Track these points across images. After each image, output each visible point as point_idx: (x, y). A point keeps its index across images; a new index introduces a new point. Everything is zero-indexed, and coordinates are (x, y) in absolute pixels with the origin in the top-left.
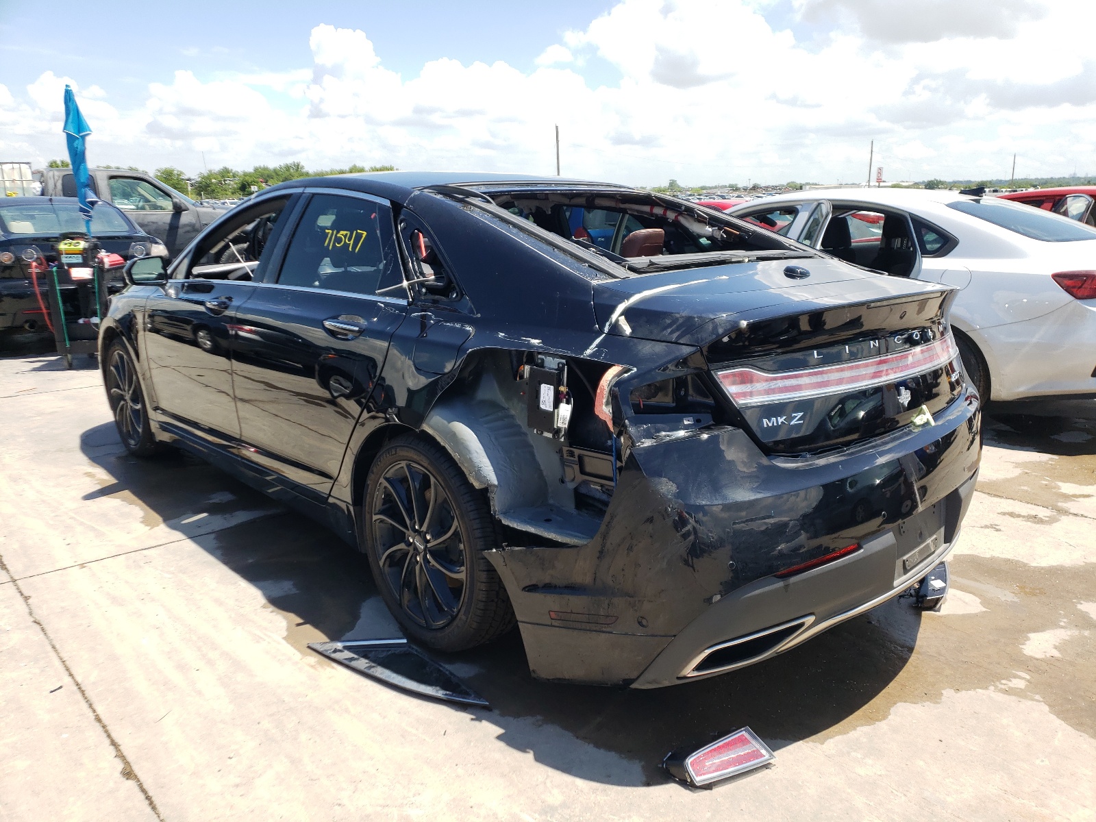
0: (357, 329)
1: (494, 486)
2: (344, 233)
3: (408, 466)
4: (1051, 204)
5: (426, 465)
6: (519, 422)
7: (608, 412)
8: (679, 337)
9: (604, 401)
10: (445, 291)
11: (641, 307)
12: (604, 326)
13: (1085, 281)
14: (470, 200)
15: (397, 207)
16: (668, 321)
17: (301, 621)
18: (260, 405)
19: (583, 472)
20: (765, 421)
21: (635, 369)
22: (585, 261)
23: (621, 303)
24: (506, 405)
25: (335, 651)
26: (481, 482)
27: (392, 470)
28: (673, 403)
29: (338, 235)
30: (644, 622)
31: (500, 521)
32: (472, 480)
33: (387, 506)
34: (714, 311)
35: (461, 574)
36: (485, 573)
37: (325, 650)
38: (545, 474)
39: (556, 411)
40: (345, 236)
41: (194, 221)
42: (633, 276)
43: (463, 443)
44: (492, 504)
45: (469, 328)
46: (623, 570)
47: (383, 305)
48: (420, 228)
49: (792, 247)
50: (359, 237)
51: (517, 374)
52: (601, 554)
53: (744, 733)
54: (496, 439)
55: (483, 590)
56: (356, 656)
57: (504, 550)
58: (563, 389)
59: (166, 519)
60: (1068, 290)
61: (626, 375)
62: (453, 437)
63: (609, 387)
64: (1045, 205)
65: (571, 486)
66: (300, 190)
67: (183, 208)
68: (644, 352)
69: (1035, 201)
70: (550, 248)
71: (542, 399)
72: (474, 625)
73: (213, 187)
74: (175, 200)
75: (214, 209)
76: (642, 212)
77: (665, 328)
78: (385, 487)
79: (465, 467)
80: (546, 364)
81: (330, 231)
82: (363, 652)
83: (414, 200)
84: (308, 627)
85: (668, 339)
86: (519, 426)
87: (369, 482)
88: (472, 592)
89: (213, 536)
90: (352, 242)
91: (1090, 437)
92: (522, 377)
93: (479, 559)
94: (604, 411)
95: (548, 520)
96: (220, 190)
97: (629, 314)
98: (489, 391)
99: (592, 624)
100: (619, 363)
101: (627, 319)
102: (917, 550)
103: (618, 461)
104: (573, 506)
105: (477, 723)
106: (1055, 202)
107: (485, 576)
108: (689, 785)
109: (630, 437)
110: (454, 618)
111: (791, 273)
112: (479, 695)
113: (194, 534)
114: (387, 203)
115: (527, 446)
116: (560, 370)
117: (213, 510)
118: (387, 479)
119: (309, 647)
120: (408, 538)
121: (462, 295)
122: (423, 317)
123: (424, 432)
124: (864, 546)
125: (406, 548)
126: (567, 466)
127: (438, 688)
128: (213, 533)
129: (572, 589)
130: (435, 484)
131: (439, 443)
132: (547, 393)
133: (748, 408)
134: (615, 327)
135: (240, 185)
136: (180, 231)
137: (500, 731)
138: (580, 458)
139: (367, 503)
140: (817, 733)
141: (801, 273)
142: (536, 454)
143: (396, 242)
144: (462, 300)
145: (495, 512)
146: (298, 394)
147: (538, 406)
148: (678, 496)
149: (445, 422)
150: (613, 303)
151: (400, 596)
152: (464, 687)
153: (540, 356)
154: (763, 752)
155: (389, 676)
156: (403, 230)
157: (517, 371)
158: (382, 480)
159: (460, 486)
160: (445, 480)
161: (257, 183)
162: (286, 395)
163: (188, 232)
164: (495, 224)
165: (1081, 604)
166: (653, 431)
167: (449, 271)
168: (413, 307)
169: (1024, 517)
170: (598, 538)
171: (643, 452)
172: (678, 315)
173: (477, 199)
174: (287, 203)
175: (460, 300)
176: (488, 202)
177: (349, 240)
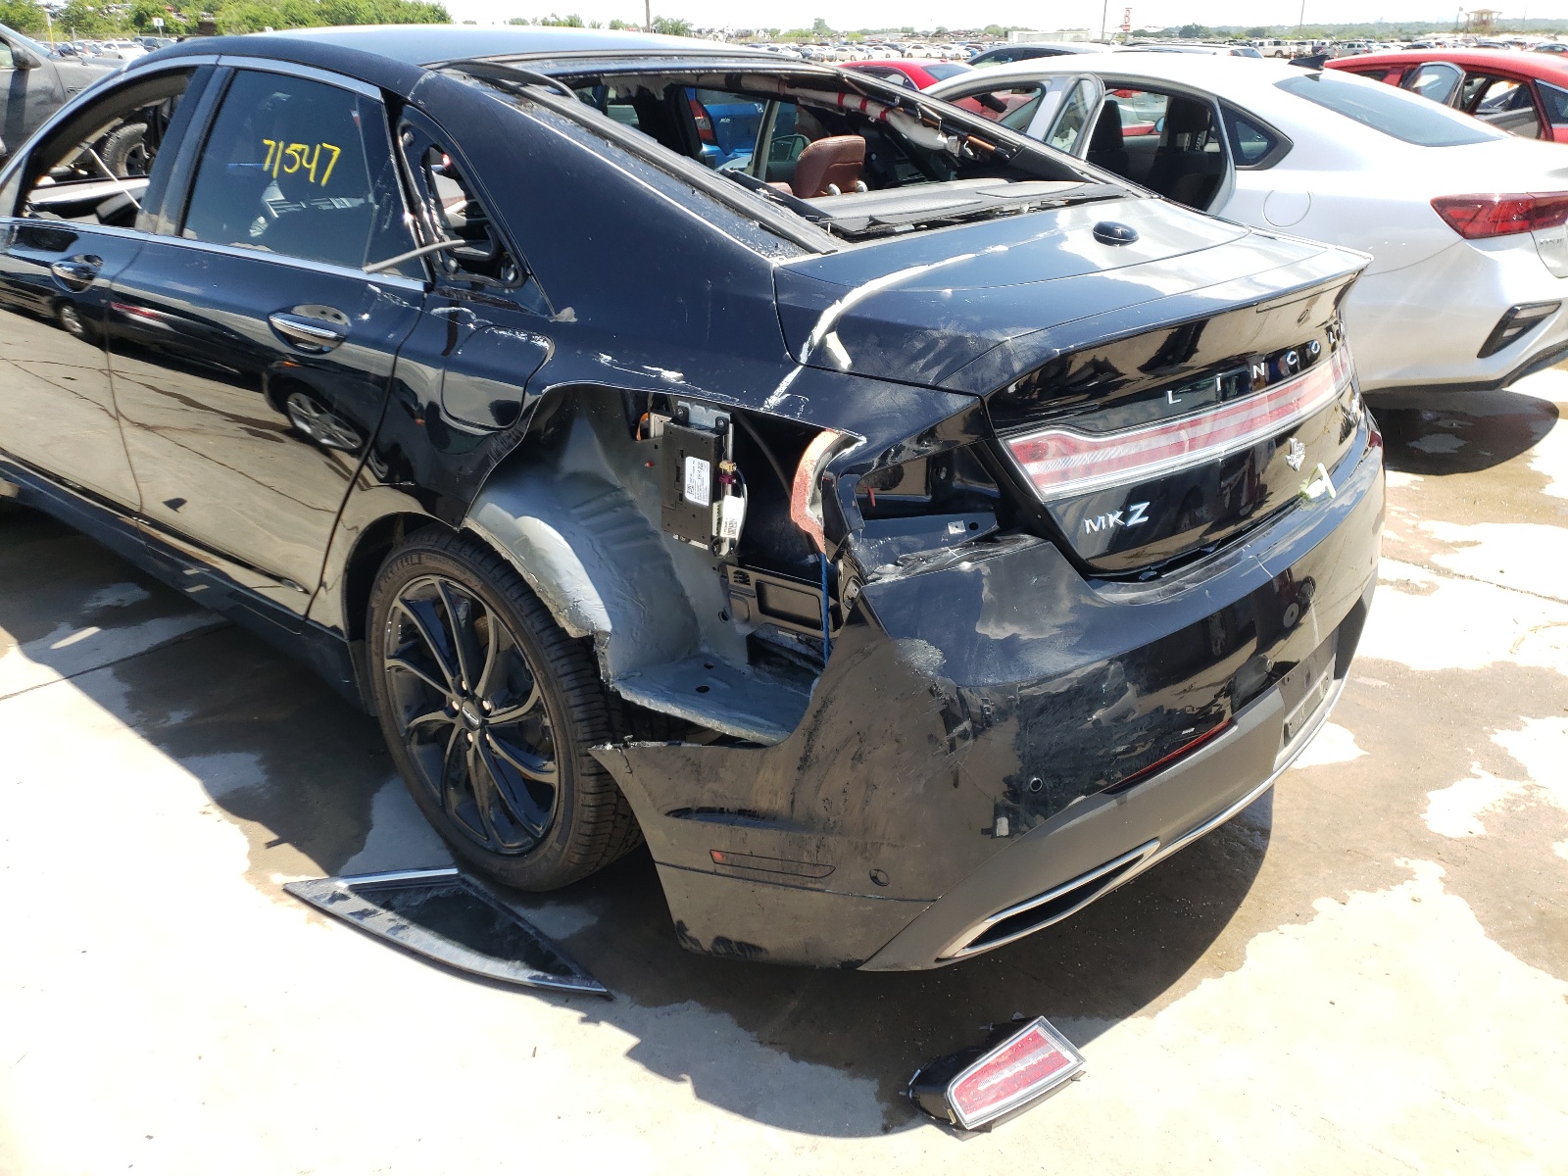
0: (332, 334)
1: (606, 633)
2: (299, 147)
3: (445, 586)
4: (1399, 76)
5: (476, 589)
6: (642, 513)
7: (815, 520)
8: (940, 377)
9: (808, 498)
10: (492, 267)
11: (868, 315)
12: (799, 351)
13: (1480, 210)
14: (529, 90)
15: (394, 101)
16: (919, 345)
17: (274, 837)
18: (175, 436)
19: (764, 608)
20: (1088, 522)
21: (864, 440)
22: (752, 216)
23: (829, 305)
24: (618, 483)
25: (335, 898)
26: (580, 627)
27: (414, 589)
28: (927, 494)
29: (288, 151)
30: (881, 877)
31: (618, 693)
32: (563, 622)
33: (410, 643)
34: (1002, 325)
35: (550, 774)
36: (593, 778)
37: (316, 897)
38: (692, 601)
39: (715, 505)
40: (301, 154)
41: (51, 85)
42: (844, 247)
43: (542, 558)
44: (601, 663)
45: (543, 343)
46: (845, 792)
47: (378, 290)
48: (441, 145)
49: (1085, 176)
50: (326, 156)
51: (635, 426)
52: (805, 763)
53: (1036, 1028)
54: (604, 547)
55: (589, 806)
56: (370, 906)
57: (626, 746)
58: (727, 466)
59: (23, 639)
60: (1453, 223)
61: (847, 451)
62: (524, 544)
63: (817, 473)
64: (1390, 77)
65: (744, 630)
66: (210, 60)
67: (31, 62)
68: (878, 404)
69: (1377, 70)
70: (686, 189)
71: (688, 482)
72: (576, 859)
73: (89, 19)
74: (16, 49)
75: (84, 64)
76: (822, 103)
77: (914, 358)
78: (403, 614)
79: (550, 600)
80: (693, 419)
81: (273, 143)
82: (383, 896)
83: (426, 90)
84: (286, 847)
85: (921, 380)
86: (644, 521)
87: (374, 604)
88: (569, 809)
89: (109, 671)
90: (314, 165)
91: (1461, 443)
92: (645, 433)
93: (581, 755)
94: (807, 514)
95: (703, 690)
96: (101, 24)
97: (845, 327)
98: (586, 454)
99: (790, 875)
100: (833, 424)
101: (842, 338)
102: (1302, 703)
103: (830, 598)
104: (745, 659)
105: (590, 1027)
106: (1403, 73)
107: (592, 784)
108: (951, 1125)
109: (857, 565)
110: (539, 842)
111: (1106, 234)
112: (588, 976)
113: (74, 670)
114: (374, 93)
115: (661, 557)
116: (721, 432)
117: (107, 619)
118: (404, 601)
119: (286, 891)
120: (451, 705)
121: (526, 276)
122: (453, 315)
123: (468, 532)
124: (1240, 721)
125: (448, 720)
126: (735, 597)
127: (518, 963)
128: (108, 665)
129: (749, 816)
130: (495, 621)
131: (497, 555)
132: (697, 475)
133: (1058, 502)
134: (820, 352)
135: (133, 16)
136: (29, 102)
137: (631, 1041)
138: (760, 586)
139: (373, 639)
140: (1145, 1004)
141: (1124, 236)
142: (676, 570)
143: (396, 171)
144: (526, 285)
145: (608, 678)
146: (237, 419)
147: (681, 496)
148: (944, 671)
149: (509, 516)
150: (814, 307)
151: (441, 792)
152: (561, 960)
153: (680, 403)
154: (1067, 1054)
155: (432, 945)
156: (409, 146)
157: (637, 421)
158: (397, 603)
159: (543, 630)
160: (513, 619)
161: (163, 12)
162: (218, 419)
163: (42, 103)
164: (580, 140)
165: (1496, 733)
166: (895, 549)
167: (497, 226)
168: (434, 294)
169: (1391, 583)
170: (799, 734)
171: (881, 593)
172: (936, 334)
173: (542, 88)
174: (188, 82)
175: (522, 286)
176: (563, 94)
177: (309, 161)
